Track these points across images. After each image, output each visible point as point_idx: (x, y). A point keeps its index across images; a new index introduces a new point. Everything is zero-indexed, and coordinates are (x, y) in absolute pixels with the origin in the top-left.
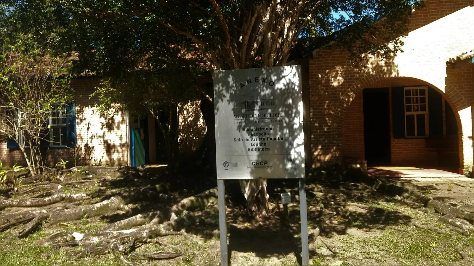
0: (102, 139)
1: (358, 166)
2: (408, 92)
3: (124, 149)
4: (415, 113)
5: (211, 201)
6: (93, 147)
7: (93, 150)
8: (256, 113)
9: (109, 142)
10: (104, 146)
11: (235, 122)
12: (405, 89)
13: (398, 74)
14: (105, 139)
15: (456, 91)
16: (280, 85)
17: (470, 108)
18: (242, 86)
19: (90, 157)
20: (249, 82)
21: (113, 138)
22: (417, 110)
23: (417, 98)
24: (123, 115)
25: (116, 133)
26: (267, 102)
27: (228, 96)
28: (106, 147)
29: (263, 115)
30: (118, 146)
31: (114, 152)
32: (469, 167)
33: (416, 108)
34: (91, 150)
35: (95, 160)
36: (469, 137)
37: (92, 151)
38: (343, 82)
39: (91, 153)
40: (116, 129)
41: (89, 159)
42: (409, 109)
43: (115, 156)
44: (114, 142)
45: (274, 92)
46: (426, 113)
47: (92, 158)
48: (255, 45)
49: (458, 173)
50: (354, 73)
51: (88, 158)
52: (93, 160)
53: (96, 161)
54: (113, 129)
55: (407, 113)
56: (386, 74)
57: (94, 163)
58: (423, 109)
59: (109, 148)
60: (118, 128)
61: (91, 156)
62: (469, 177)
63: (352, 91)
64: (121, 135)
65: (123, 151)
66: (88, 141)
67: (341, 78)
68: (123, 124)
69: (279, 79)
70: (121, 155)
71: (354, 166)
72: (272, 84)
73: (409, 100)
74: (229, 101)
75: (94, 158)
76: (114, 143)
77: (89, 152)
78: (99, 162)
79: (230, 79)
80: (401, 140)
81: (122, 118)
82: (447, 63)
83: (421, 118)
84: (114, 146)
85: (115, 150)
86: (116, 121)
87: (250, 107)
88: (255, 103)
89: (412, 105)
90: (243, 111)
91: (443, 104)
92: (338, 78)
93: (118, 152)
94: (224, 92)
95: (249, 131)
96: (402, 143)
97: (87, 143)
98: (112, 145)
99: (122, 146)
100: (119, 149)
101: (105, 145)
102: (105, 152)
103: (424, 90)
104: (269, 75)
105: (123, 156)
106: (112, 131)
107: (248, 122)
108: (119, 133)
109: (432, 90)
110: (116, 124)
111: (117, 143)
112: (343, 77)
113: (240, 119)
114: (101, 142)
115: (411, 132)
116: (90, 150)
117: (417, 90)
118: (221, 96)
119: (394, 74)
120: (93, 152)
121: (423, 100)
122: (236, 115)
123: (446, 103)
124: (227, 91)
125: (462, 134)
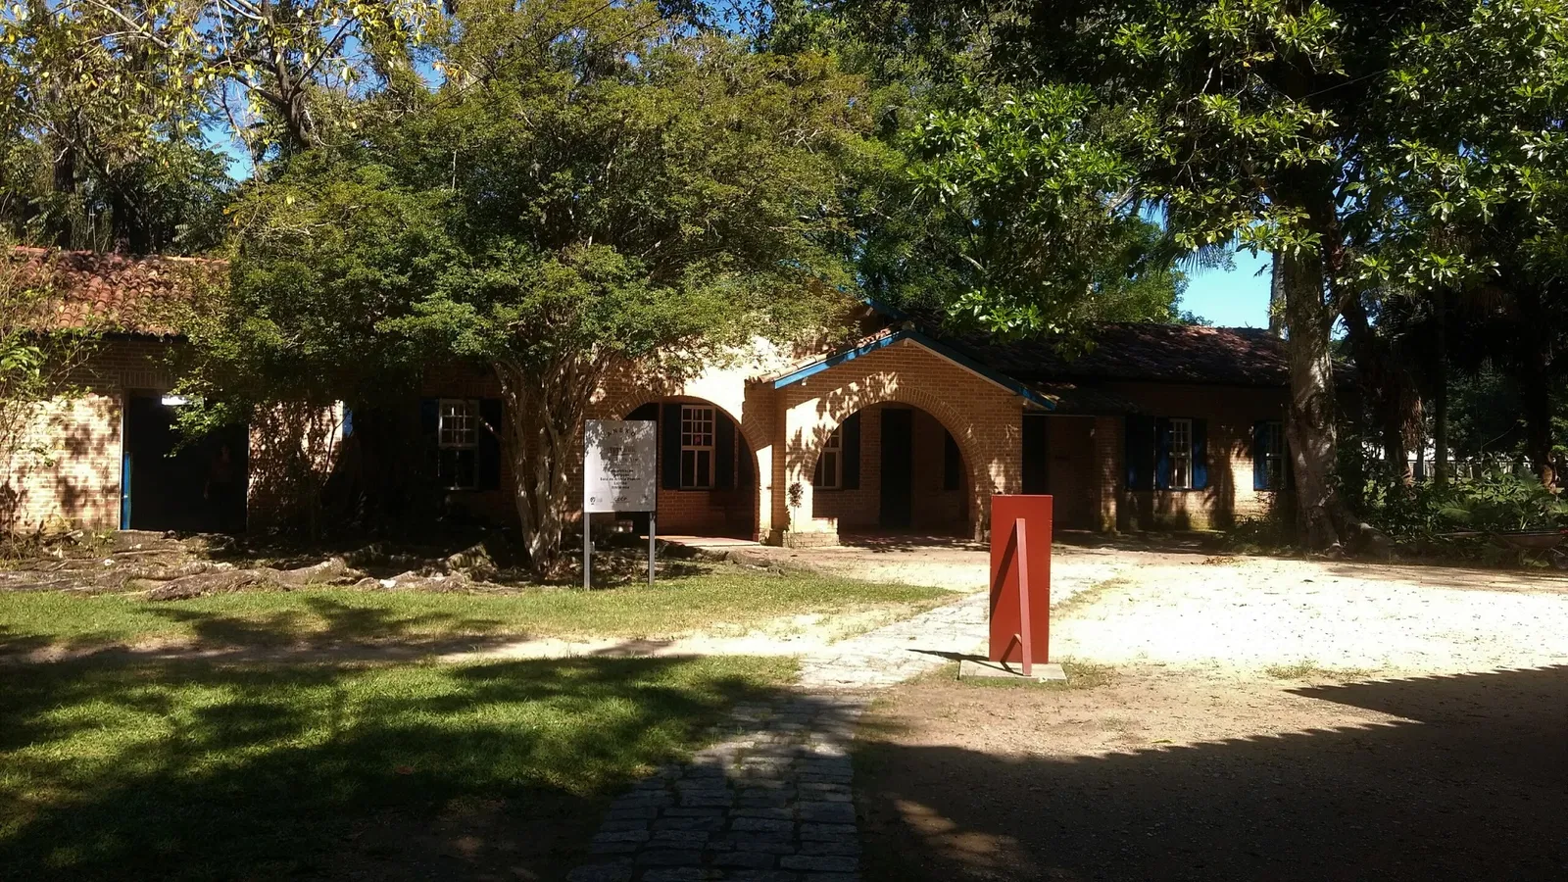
0: (51, 475)
1: (621, 530)
2: (688, 413)
3: (111, 498)
4: (696, 449)
5: (479, 561)
6: (24, 493)
7: (24, 499)
8: (620, 457)
9: (72, 481)
10: (57, 492)
11: (601, 464)
12: (684, 407)
13: (683, 392)
14: (62, 473)
15: (754, 422)
16: (639, 436)
17: (770, 447)
18: (609, 434)
19: (12, 516)
20: (615, 431)
21: (83, 472)
22: (699, 444)
23: (700, 424)
24: (115, 423)
25: (93, 463)
26: (629, 449)
27: (597, 442)
28: (62, 495)
29: (625, 460)
30: (94, 491)
31: (84, 505)
32: (766, 530)
33: (697, 439)
34: (17, 499)
35: (26, 523)
36: (768, 488)
37: (20, 501)
38: (606, 397)
39: (15, 506)
40: (92, 454)
41: (9, 521)
42: (687, 442)
43: (87, 514)
44: (85, 481)
45: (634, 441)
46: (711, 449)
47: (18, 518)
48: (562, 372)
49: (752, 540)
50: (622, 384)
51: (7, 519)
52: (22, 522)
53: (29, 525)
54: (86, 453)
55: (684, 448)
56: (666, 391)
57: (22, 530)
58: (707, 440)
59: (70, 496)
60: (100, 450)
61: (16, 514)
62: (765, 545)
63: (617, 412)
64: (107, 468)
65: (108, 503)
66: (9, 478)
67: (602, 391)
68: (114, 442)
69: (639, 431)
70: (103, 511)
71: (615, 530)
72: (633, 434)
73: (687, 427)
74: (598, 446)
75: (25, 519)
76: (86, 484)
77: (12, 504)
78: (38, 528)
79: (599, 428)
80: (673, 493)
81: (111, 428)
82: (746, 381)
83: (704, 455)
84: (85, 492)
85: (86, 501)
86: (95, 436)
87: (615, 452)
88: (618, 449)
89: (692, 434)
90: (609, 455)
91: (736, 436)
92: (597, 390)
93: (94, 503)
94: (594, 438)
95: (613, 471)
96: (674, 498)
97: (7, 483)
98: (79, 489)
99: (108, 491)
100: (98, 497)
101: (60, 489)
102: (58, 504)
103: (710, 411)
104: (631, 427)
105: (109, 515)
106: (82, 459)
107: (612, 465)
108: (102, 461)
109: (723, 416)
110: (95, 442)
111: (95, 483)
112: (604, 389)
113: (606, 461)
114: (49, 482)
115: (688, 481)
116: (13, 500)
117: (700, 411)
118: (591, 442)
119: (678, 392)
120: (24, 504)
121: (708, 427)
122: (603, 458)
123: (740, 434)
124: (596, 438)
125: (759, 484)
